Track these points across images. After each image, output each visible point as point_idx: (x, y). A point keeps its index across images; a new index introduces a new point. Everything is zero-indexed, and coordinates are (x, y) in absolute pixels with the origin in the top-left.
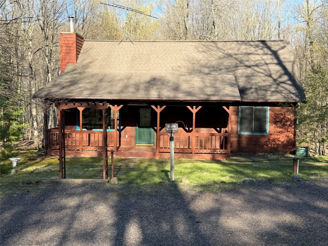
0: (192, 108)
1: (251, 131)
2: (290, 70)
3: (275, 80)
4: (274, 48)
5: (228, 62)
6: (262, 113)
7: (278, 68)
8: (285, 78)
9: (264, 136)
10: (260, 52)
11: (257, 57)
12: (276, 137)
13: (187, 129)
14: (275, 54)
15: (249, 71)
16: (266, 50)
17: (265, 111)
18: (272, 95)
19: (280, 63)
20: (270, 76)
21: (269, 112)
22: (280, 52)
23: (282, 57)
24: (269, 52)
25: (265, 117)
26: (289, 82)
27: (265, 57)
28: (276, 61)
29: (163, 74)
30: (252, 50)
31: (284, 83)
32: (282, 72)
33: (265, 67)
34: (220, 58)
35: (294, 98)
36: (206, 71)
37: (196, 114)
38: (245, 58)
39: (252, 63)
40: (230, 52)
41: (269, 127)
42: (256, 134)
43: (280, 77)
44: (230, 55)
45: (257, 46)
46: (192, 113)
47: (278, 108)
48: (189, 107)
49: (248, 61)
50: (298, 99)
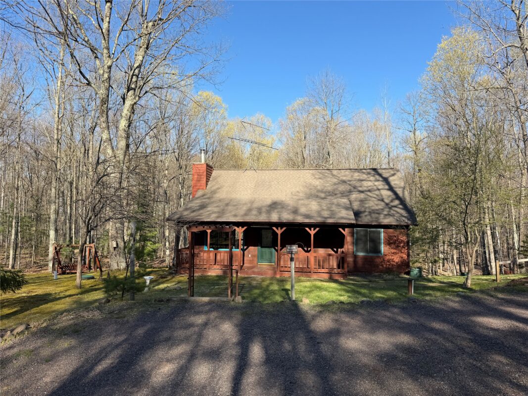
0: (311, 230)
1: (366, 251)
2: (401, 195)
3: (387, 204)
4: (385, 175)
5: (342, 188)
6: (376, 235)
7: (389, 193)
8: (397, 202)
9: (379, 257)
10: (372, 178)
11: (370, 183)
12: (390, 257)
13: (306, 249)
14: (386, 180)
15: (362, 196)
16: (377, 177)
17: (379, 233)
18: (385, 218)
19: (391, 189)
20: (382, 200)
21: (383, 234)
22: (391, 179)
23: (392, 183)
24: (381, 179)
25: (379, 239)
26: (401, 206)
27: (376, 183)
28: (387, 187)
30: (365, 177)
31: (395, 207)
32: (394, 197)
33: (377, 192)
34: (335, 184)
35: (406, 221)
36: (323, 195)
37: (314, 235)
38: (358, 184)
39: (365, 189)
40: (344, 178)
41: (384, 249)
42: (371, 255)
43: (392, 201)
44: (344, 182)
45: (369, 173)
46: (310, 235)
47: (391, 230)
48: (307, 229)
49: (361, 187)
50: (409, 222)
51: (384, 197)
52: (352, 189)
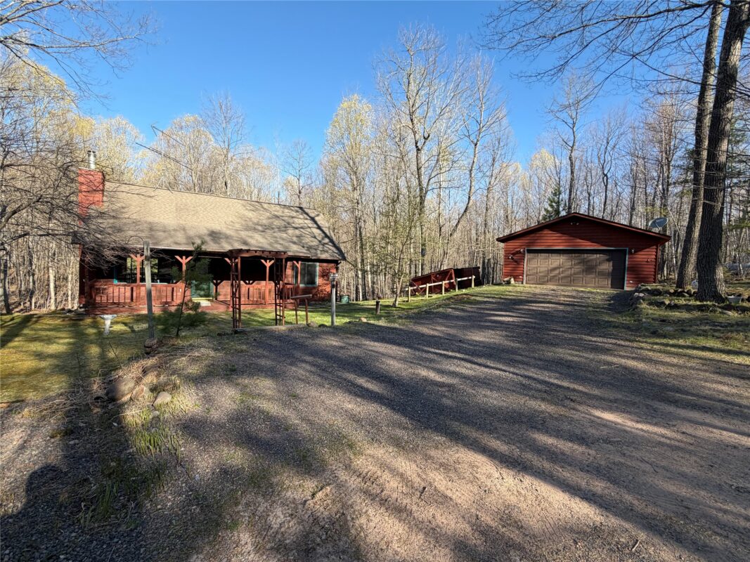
0: (266, 262)
1: (305, 284)
2: (328, 234)
3: (320, 241)
4: (312, 215)
5: (277, 223)
6: (313, 269)
7: (318, 231)
8: (326, 240)
9: (314, 288)
10: (301, 216)
11: (301, 221)
12: (323, 288)
14: (313, 219)
15: (297, 232)
16: (305, 216)
17: (315, 267)
18: (321, 254)
19: (319, 228)
20: (315, 237)
21: (318, 268)
22: (317, 219)
23: (319, 223)
24: (308, 218)
25: (315, 272)
26: (330, 244)
27: (306, 221)
28: (315, 226)
29: (219, 228)
30: (294, 214)
31: (326, 244)
32: (323, 235)
33: (309, 230)
34: (269, 218)
35: (337, 257)
36: (260, 228)
37: (270, 267)
38: (291, 221)
39: (297, 225)
40: (276, 213)
41: (318, 281)
42: (308, 286)
43: (323, 239)
44: (277, 217)
45: (297, 211)
46: (266, 267)
47: (325, 264)
48: (263, 261)
49: (293, 223)
50: (340, 258)
51: (316, 235)
52: (288, 225)
